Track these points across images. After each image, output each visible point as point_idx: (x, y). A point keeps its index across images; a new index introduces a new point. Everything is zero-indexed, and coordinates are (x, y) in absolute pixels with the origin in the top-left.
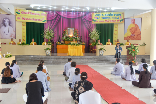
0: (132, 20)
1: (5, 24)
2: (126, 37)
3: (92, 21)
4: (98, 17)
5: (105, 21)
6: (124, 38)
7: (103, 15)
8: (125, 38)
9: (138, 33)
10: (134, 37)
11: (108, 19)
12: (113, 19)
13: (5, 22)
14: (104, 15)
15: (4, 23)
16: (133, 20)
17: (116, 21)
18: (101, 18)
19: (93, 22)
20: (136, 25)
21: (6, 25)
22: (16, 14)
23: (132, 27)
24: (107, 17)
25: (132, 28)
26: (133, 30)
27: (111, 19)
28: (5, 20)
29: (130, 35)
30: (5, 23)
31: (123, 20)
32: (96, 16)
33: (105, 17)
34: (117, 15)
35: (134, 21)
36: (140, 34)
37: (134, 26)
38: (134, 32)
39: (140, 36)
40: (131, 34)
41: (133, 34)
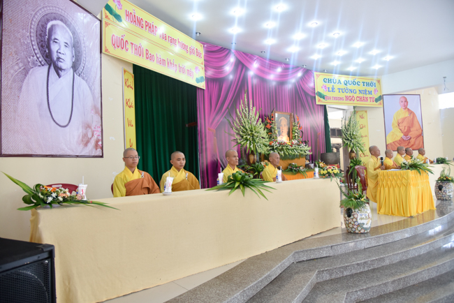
0: (402, 99)
1: (55, 58)
2: (391, 144)
3: (316, 96)
4: (330, 85)
5: (345, 98)
6: (387, 146)
7: (340, 82)
8: (390, 146)
9: (418, 133)
10: (409, 142)
11: (351, 95)
12: (361, 95)
13: (55, 41)
14: (342, 81)
15: (49, 47)
16: (404, 100)
17: (366, 99)
18: (337, 90)
19: (319, 101)
20: (411, 112)
21: (60, 64)
22: (107, 17)
23: (402, 116)
24: (349, 87)
25: (404, 119)
26: (405, 124)
27: (358, 95)
28: (52, 26)
29: (399, 139)
30: (54, 47)
31: (381, 98)
32: (325, 84)
33: (345, 86)
34: (368, 84)
35: (406, 101)
36: (421, 135)
37: (407, 115)
38: (409, 131)
39: (420, 138)
40: (402, 135)
41: (406, 134)
